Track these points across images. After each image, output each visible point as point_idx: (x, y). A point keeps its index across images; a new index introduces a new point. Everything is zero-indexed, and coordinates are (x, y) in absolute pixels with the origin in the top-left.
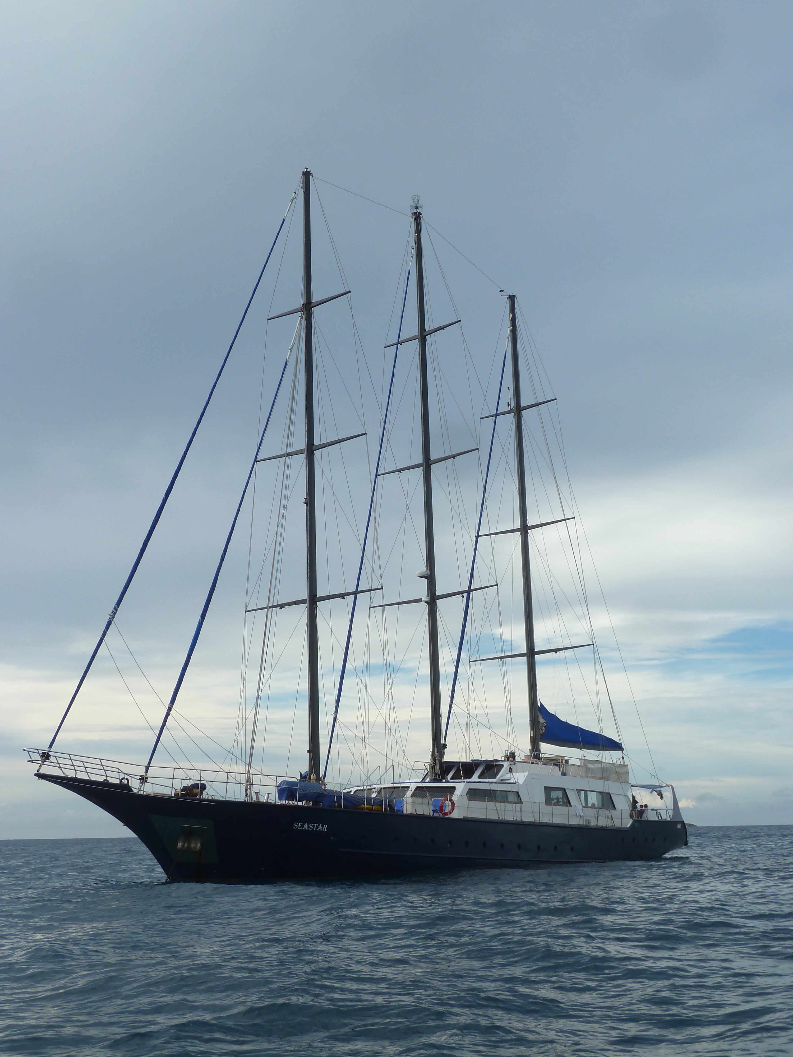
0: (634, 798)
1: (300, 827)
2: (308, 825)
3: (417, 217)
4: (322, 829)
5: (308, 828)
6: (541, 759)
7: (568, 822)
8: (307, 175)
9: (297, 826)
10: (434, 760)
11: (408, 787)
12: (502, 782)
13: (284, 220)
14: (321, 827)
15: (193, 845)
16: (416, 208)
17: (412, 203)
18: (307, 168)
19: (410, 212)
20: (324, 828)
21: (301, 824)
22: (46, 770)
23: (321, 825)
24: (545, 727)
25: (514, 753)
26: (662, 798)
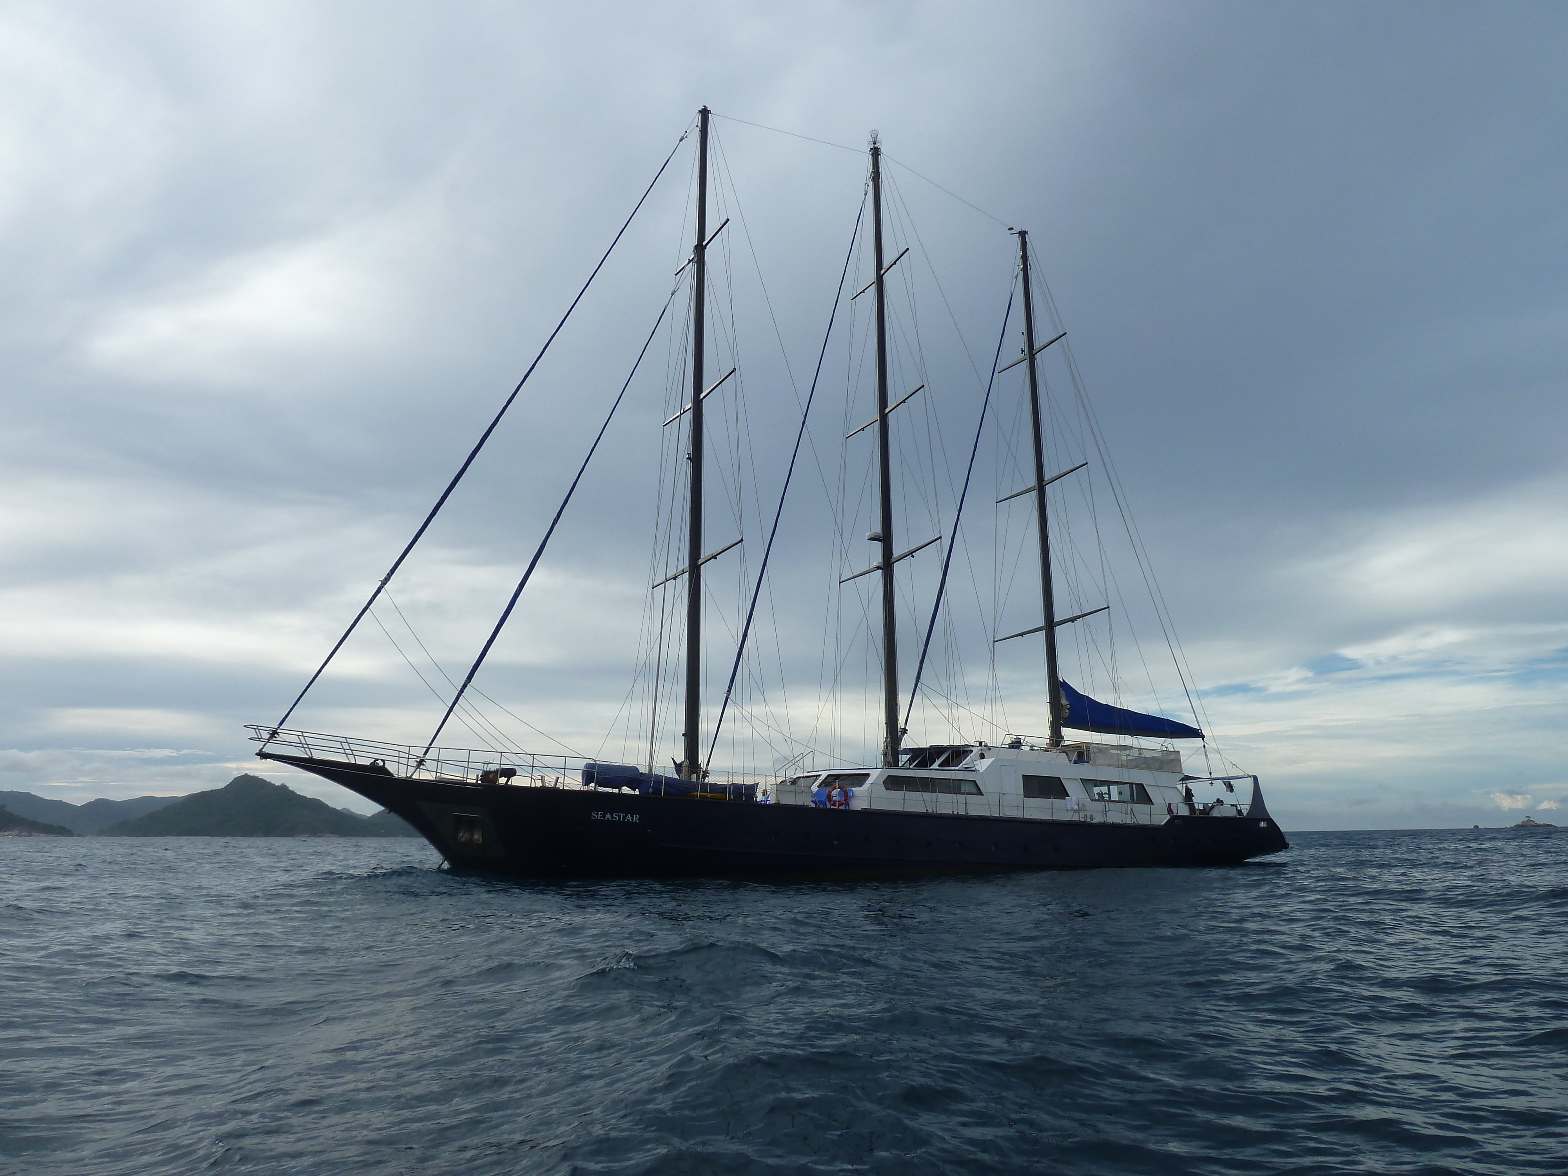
0: (1188, 790)
1: (600, 817)
2: (612, 815)
3: (876, 153)
4: (632, 819)
5: (612, 818)
6: (1063, 747)
7: (1052, 817)
8: (705, 113)
9: (597, 816)
10: (887, 746)
14: (630, 818)
16: (874, 142)
17: (867, 138)
18: (704, 106)
19: (867, 149)
20: (635, 819)
21: (601, 814)
23: (629, 815)
24: (1069, 709)
26: (1232, 791)
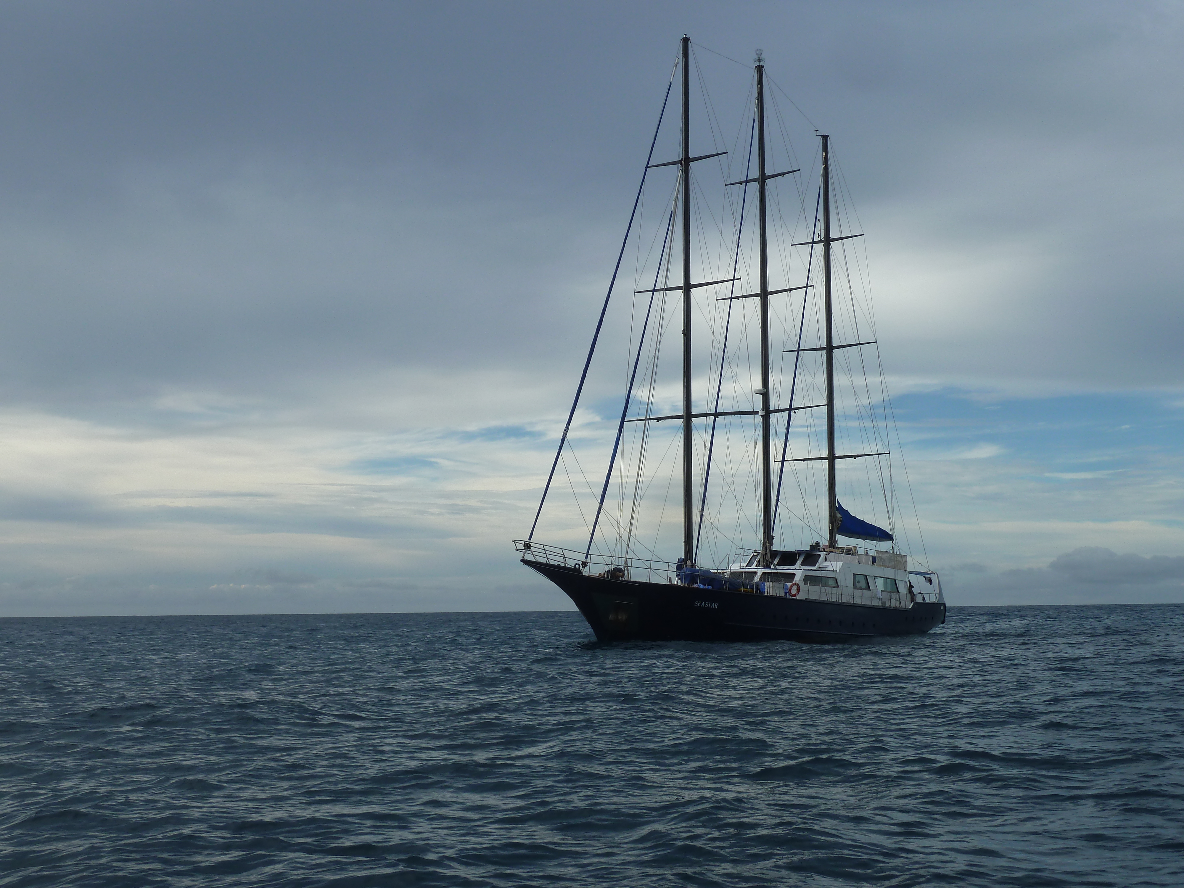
0: (910, 583)
1: (700, 605)
2: (705, 603)
3: (760, 69)
6: (837, 548)
7: (872, 603)
8: (686, 41)
9: (698, 604)
10: (766, 549)
11: (756, 573)
12: (820, 569)
13: (671, 84)
15: (620, 617)
16: (759, 61)
17: (756, 57)
18: (686, 35)
19: (754, 65)
20: (715, 606)
21: (700, 603)
22: (529, 557)
23: (713, 603)
24: (841, 521)
25: (819, 543)
26: (931, 584)
